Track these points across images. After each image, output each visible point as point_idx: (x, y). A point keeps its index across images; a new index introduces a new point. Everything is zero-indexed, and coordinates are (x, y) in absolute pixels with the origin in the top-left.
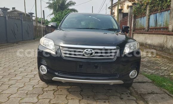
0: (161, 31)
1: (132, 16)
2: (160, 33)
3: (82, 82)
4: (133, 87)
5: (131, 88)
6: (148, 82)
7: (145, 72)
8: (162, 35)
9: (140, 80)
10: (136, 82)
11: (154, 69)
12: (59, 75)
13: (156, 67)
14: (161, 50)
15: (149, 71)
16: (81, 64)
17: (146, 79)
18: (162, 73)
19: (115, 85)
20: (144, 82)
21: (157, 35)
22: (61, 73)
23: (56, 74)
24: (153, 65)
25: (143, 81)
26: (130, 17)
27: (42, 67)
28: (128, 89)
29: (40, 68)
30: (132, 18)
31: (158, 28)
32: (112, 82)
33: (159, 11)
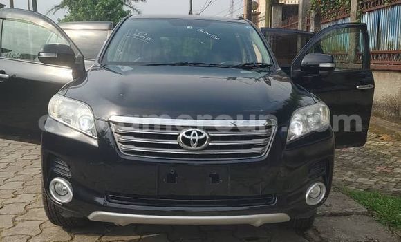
0: (392, 62)
1: (308, 16)
2: (389, 67)
3: (173, 223)
4: (315, 230)
5: (311, 233)
6: (358, 214)
7: (350, 183)
8: (397, 74)
9: (335, 210)
10: (324, 215)
11: (374, 176)
12: (109, 204)
13: (379, 169)
14: (393, 118)
15: (361, 180)
16: (172, 172)
17: (352, 205)
18: (395, 186)
19: (267, 227)
20: (346, 215)
21: (381, 74)
22: (113, 198)
23: (100, 200)
24: (371, 162)
25: (344, 210)
26: (303, 18)
27: (56, 182)
28: (304, 236)
29: (51, 187)
30: (309, 21)
31: (385, 54)
32: (258, 218)
33: (386, 4)
